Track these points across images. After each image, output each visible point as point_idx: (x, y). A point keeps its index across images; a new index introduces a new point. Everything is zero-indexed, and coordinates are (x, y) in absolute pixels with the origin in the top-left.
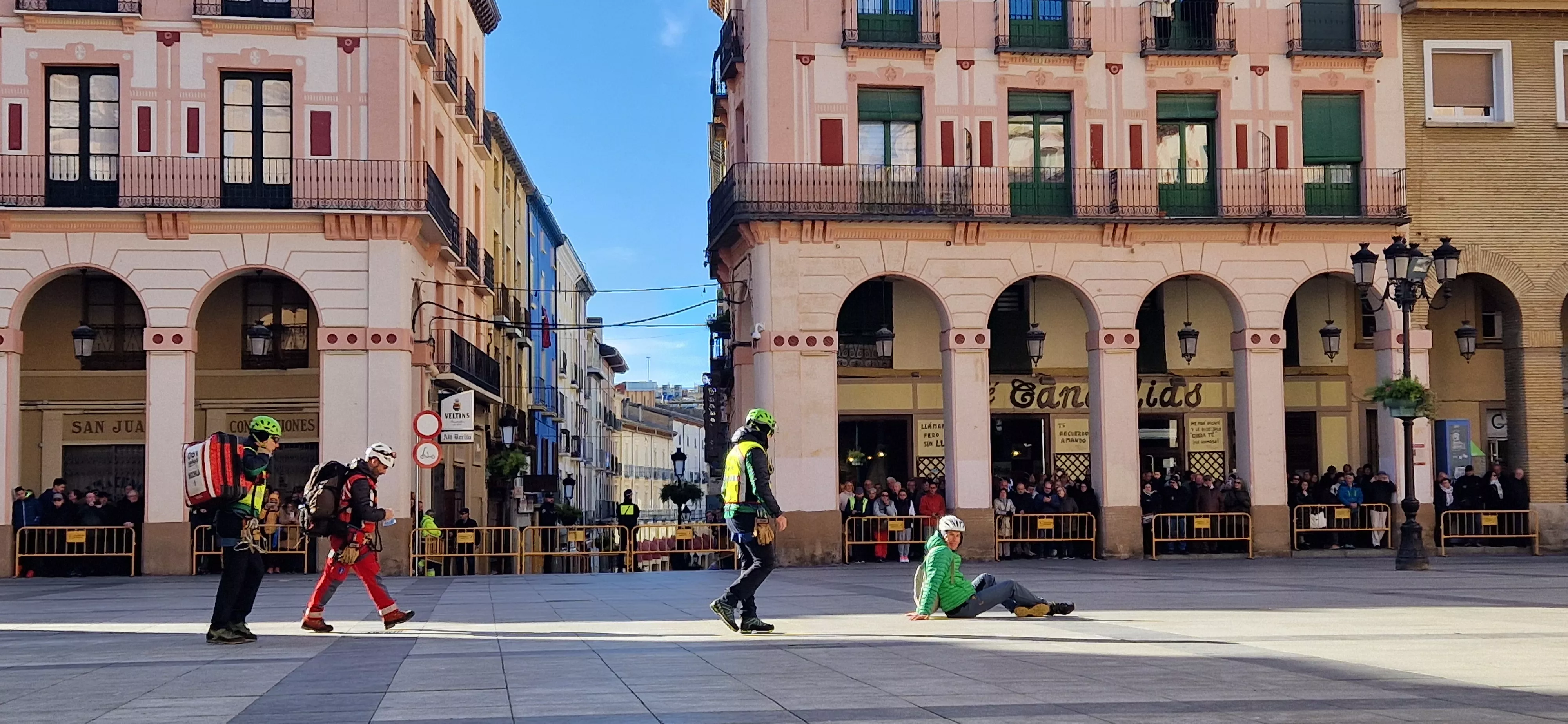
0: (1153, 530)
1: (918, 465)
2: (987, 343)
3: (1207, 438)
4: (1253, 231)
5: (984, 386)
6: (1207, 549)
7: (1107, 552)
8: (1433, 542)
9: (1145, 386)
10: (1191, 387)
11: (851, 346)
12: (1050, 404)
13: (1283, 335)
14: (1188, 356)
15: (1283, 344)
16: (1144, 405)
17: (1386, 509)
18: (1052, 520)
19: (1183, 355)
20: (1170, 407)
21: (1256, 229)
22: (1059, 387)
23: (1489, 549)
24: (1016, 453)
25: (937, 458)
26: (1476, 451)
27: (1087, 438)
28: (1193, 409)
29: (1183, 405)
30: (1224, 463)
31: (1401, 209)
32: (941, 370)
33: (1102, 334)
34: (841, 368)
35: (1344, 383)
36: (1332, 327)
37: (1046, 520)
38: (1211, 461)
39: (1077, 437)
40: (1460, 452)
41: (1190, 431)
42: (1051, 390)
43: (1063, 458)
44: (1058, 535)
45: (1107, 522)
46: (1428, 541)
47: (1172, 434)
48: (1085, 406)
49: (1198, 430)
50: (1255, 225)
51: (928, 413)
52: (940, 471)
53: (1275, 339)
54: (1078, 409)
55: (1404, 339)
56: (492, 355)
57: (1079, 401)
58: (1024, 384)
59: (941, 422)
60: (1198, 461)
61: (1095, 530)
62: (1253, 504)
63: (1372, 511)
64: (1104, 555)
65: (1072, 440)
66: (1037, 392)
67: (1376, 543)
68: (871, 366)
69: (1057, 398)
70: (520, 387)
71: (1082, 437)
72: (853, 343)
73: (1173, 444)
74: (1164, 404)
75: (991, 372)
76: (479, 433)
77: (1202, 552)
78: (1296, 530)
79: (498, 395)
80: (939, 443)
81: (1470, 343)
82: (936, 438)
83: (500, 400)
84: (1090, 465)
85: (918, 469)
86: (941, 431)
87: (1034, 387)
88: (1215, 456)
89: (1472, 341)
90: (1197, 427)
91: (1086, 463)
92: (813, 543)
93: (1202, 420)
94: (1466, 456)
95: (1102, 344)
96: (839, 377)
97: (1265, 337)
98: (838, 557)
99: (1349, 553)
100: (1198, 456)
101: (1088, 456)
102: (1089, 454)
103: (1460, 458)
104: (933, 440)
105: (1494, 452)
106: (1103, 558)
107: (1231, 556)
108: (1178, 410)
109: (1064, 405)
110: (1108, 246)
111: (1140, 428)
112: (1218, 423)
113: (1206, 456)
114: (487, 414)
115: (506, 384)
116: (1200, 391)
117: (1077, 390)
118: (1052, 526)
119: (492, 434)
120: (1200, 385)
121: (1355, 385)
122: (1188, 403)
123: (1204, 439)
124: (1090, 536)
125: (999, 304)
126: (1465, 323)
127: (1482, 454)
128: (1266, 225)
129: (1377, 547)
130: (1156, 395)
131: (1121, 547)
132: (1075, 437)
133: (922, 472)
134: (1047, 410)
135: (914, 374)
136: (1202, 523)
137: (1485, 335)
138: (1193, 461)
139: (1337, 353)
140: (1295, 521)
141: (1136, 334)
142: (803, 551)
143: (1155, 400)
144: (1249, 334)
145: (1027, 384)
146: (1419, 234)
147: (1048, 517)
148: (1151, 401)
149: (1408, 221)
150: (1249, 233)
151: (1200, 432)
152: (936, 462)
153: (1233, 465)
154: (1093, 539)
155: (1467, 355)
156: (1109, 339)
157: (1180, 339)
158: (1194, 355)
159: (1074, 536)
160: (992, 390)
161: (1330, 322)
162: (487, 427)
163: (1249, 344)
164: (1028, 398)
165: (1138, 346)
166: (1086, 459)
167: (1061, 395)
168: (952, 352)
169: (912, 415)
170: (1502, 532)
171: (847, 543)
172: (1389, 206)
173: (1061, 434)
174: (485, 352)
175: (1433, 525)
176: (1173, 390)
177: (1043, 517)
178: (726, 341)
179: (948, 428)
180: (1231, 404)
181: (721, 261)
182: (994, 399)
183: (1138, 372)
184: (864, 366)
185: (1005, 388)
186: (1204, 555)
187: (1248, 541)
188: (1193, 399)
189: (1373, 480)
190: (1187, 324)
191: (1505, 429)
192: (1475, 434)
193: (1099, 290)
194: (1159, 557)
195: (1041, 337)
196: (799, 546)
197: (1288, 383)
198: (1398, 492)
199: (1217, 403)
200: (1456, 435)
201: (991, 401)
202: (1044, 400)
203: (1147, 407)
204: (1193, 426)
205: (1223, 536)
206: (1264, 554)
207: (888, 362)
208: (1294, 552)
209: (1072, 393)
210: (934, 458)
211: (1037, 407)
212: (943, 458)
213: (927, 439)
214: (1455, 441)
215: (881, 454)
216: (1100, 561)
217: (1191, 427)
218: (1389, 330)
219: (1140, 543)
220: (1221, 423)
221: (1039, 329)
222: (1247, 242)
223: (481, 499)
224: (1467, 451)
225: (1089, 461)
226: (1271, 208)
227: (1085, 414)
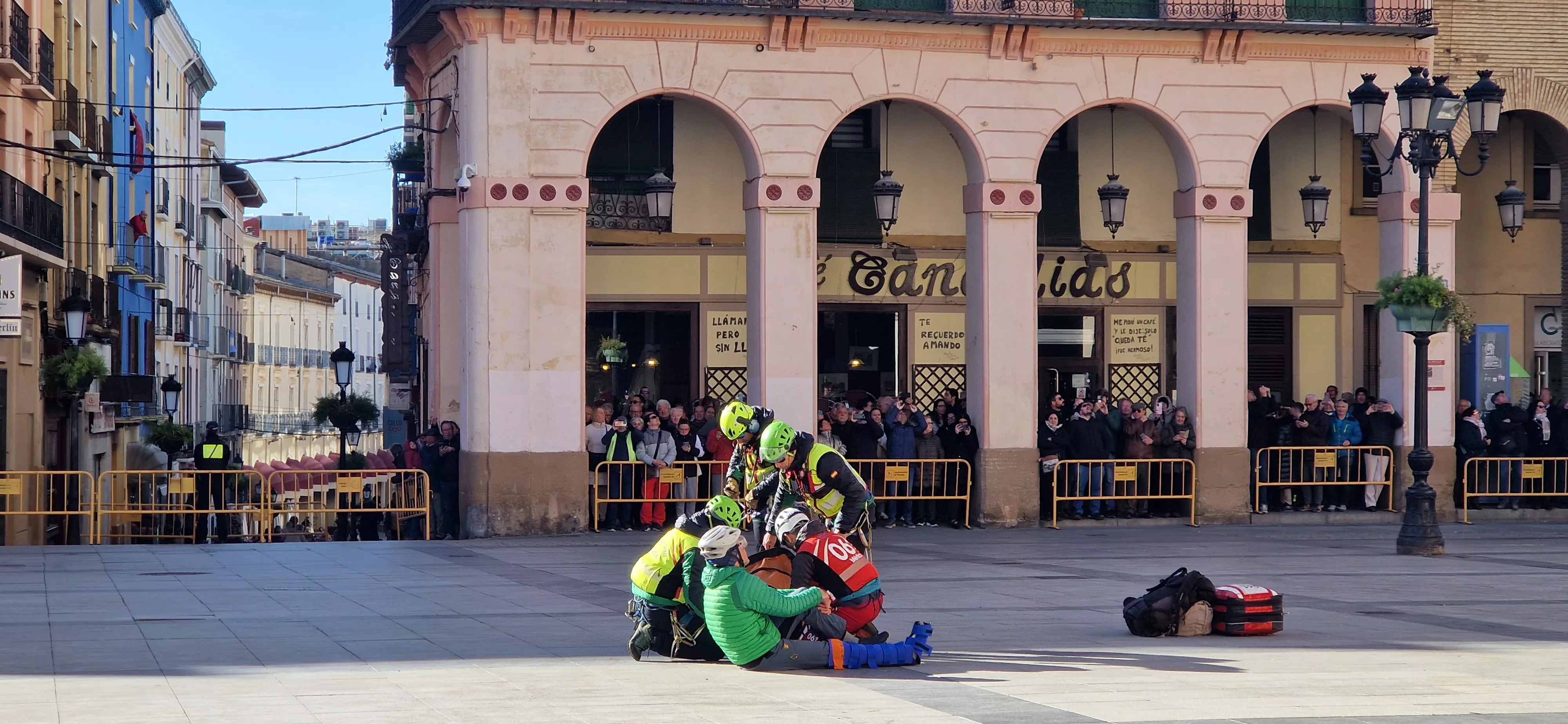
0: (1055, 484)
1: (707, 379)
2: (816, 200)
3: (1136, 344)
4: (1210, 41)
5: (811, 263)
6: (1132, 512)
7: (985, 516)
8: (1451, 502)
9: (1050, 265)
10: (1116, 267)
11: (608, 197)
12: (908, 289)
13: (1248, 196)
14: (1114, 225)
15: (1248, 210)
16: (1047, 294)
17: (1386, 453)
18: (907, 469)
19: (1106, 224)
20: (1084, 297)
21: (1214, 39)
22: (923, 264)
23: (1529, 512)
24: (856, 363)
25: (736, 369)
26: (1518, 371)
27: (961, 341)
28: (1117, 301)
29: (1103, 295)
30: (1159, 381)
31: (1423, 15)
32: (743, 237)
33: (987, 190)
34: (593, 230)
35: (1333, 266)
36: (1317, 185)
37: (897, 468)
38: (1141, 378)
39: (948, 340)
40: (1494, 372)
41: (1113, 332)
42: (910, 269)
43: (926, 372)
44: (915, 492)
45: (988, 472)
46: (1444, 503)
47: (1086, 337)
48: (959, 294)
49: (1123, 332)
50: (1213, 33)
51: (724, 301)
52: (740, 390)
53: (1237, 203)
54: (949, 299)
55: (1421, 205)
56: (51, 195)
57: (951, 286)
58: (869, 258)
59: (743, 315)
60: (1122, 378)
61: (969, 483)
62: (1198, 447)
63: (1366, 455)
64: (982, 521)
65: (940, 345)
66: (889, 271)
67: (1371, 502)
68: (638, 229)
69: (918, 281)
70: (95, 244)
71: (955, 341)
72: (611, 194)
73: (1087, 353)
74: (1076, 293)
75: (821, 239)
76: (30, 314)
77: (1125, 516)
78: (1259, 484)
79: (62, 258)
80: (739, 348)
81: (1515, 213)
82: (735, 339)
83: (63, 263)
84: (964, 383)
85: (707, 386)
86: (742, 329)
87: (885, 263)
88: (1148, 371)
89: (1519, 209)
90: (1122, 327)
91: (960, 380)
92: (545, 501)
93: (1129, 317)
94: (1503, 378)
95: (987, 204)
96: (589, 243)
97: (1224, 200)
98: (583, 521)
99: (1335, 517)
100: (1122, 371)
101: (963, 369)
102: (964, 366)
103: (1495, 380)
104: (731, 342)
105: (1542, 370)
106: (979, 525)
107: (1164, 522)
108: (1096, 302)
109: (929, 293)
110: (998, 58)
111: (1039, 328)
112: (1153, 321)
113: (1135, 371)
114: (42, 285)
115: (73, 239)
116: (1129, 275)
117: (949, 269)
118: (905, 478)
119: (50, 315)
120: (1128, 265)
121: (1348, 271)
122: (1111, 293)
123: (1131, 345)
124: (963, 492)
125: (834, 137)
126: (1509, 183)
127: (1526, 375)
128: (1228, 32)
129: (1370, 509)
130: (1065, 278)
131: (1006, 509)
132: (943, 340)
133: (712, 390)
134: (903, 298)
135: (704, 242)
136: (1126, 473)
137: (1535, 199)
138: (1115, 378)
139: (1323, 224)
140: (1257, 471)
141: (1037, 190)
142: (530, 513)
143: (1063, 286)
144: (1200, 195)
145: (874, 259)
146: (1448, 51)
147: (901, 464)
148: (1057, 288)
149: (1434, 32)
150: (1204, 45)
151: (1127, 335)
152: (733, 375)
153: (1172, 384)
154: (967, 497)
155: (1512, 230)
156: (998, 197)
157: (1101, 199)
158: (1121, 224)
159: (939, 492)
160: (822, 267)
161: (1315, 179)
162: (43, 304)
163: (1200, 209)
164: (875, 280)
165: (1039, 208)
166: (960, 373)
167: (924, 276)
168: (762, 212)
169: (699, 303)
170: (1549, 489)
171: (597, 501)
172: (1407, 9)
173: (923, 336)
174: (41, 192)
175: (1452, 477)
176: (1088, 271)
177: (894, 464)
178: (417, 184)
179: (753, 323)
180: (1171, 294)
181: (411, 62)
182: (824, 279)
183: (1039, 244)
184: (627, 228)
185: (842, 264)
186: (1126, 520)
187: (1191, 500)
188: (1117, 286)
189: (1370, 410)
190: (1112, 178)
191: (1558, 337)
192: (1516, 343)
193: (984, 124)
194: (1060, 523)
195: (896, 191)
196: (523, 504)
197: (1252, 264)
198: (1405, 430)
199: (1153, 294)
200: (1490, 347)
201: (819, 284)
202: (899, 283)
203: (1052, 296)
204: (1117, 326)
205: (1154, 492)
206: (1212, 519)
207: (666, 224)
208: (1254, 516)
209: (941, 274)
210: (731, 369)
211: (889, 294)
212: (745, 369)
213: (721, 341)
214: (1488, 356)
215: (652, 363)
216: (976, 529)
217: (1114, 327)
218: (1400, 192)
219: (1034, 503)
220: (1157, 321)
221: (894, 179)
222: (1200, 58)
223: (32, 415)
224: (1505, 370)
225: (964, 376)
226: (1237, 8)
227: (958, 306)
